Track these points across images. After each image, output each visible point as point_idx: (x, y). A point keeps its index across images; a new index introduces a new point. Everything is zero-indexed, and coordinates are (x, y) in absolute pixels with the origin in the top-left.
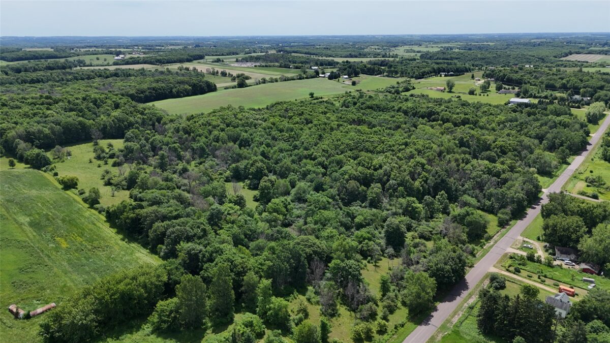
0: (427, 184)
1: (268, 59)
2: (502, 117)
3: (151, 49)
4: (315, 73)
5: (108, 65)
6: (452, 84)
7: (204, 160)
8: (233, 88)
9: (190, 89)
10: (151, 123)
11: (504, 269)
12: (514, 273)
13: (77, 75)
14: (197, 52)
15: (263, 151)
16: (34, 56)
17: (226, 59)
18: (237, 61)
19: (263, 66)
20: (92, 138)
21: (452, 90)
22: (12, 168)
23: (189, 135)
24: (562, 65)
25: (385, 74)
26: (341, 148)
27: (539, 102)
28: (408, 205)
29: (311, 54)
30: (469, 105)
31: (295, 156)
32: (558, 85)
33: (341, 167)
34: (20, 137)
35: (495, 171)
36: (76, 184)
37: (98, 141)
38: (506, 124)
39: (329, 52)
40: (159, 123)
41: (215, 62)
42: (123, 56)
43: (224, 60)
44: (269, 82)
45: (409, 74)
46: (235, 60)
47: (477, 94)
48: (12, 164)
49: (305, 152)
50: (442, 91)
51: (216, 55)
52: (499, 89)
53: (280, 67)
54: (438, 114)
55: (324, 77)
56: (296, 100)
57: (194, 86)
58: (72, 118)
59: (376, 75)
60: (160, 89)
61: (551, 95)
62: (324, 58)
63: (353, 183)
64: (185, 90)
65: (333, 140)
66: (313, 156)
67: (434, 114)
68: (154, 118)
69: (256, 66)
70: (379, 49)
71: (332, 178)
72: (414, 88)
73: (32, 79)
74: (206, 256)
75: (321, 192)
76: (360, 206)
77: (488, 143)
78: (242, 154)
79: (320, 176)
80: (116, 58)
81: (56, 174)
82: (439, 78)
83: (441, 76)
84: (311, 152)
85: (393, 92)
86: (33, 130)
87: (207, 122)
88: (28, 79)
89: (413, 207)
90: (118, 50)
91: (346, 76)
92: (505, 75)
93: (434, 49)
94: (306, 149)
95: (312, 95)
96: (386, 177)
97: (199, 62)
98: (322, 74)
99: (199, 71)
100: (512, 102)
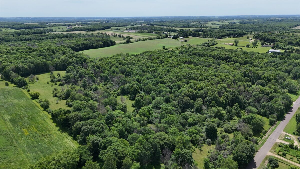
0: (227, 99)
1: (142, 28)
2: (266, 60)
3: (85, 23)
4: (166, 36)
5: (64, 31)
6: (238, 42)
7: (107, 83)
8: (124, 43)
9: (102, 44)
10: (80, 62)
11: (276, 154)
12: (283, 157)
13: (47, 37)
14: (107, 25)
15: (138, 79)
16: (29, 27)
17: (121, 28)
18: (127, 29)
19: (140, 32)
20: (50, 71)
21: (237, 45)
22: (7, 86)
23: (100, 69)
24: (294, 31)
25: (202, 36)
26: (179, 77)
27: (285, 51)
28: (218, 112)
29: (164, 26)
30: (247, 53)
31: (155, 81)
32: (294, 42)
33: (180, 89)
34: (13, 70)
35: (266, 92)
36: (38, 96)
37: (53, 72)
38: (269, 64)
39: (173, 25)
40: (85, 62)
41: (116, 30)
42: (71, 27)
43: (120, 29)
44: (142, 40)
45: (214, 36)
46: (126, 29)
47: (251, 47)
48: (7, 85)
49: (160, 80)
50: (232, 45)
51: (117, 26)
52: (262, 44)
53: (148, 32)
54: (231, 58)
55: (170, 38)
56: (156, 50)
57: (104, 42)
58: (40, 60)
59: (197, 37)
60: (87, 44)
61: (291, 48)
62: (170, 28)
63: (186, 98)
64: (100, 45)
65: (175, 73)
66: (164, 82)
67: (229, 58)
68: (82, 60)
69: (136, 32)
70: (198, 23)
71: (174, 95)
72: (217, 44)
73: (26, 39)
74: (102, 145)
75: (168, 103)
76: (191, 111)
77: (260, 75)
78: (127, 80)
79: (169, 93)
80: (68, 28)
81: (29, 91)
82: (230, 38)
83: (231, 37)
84: (163, 80)
85: (206, 46)
86: (19, 66)
87: (109, 62)
88: (23, 38)
89: (220, 113)
90: (69, 24)
91: (182, 37)
92: (265, 37)
93: (226, 23)
94: (161, 78)
95: (164, 47)
96: (205, 95)
97: (108, 30)
98: (169, 36)
99: (108, 34)
100: (270, 52)
